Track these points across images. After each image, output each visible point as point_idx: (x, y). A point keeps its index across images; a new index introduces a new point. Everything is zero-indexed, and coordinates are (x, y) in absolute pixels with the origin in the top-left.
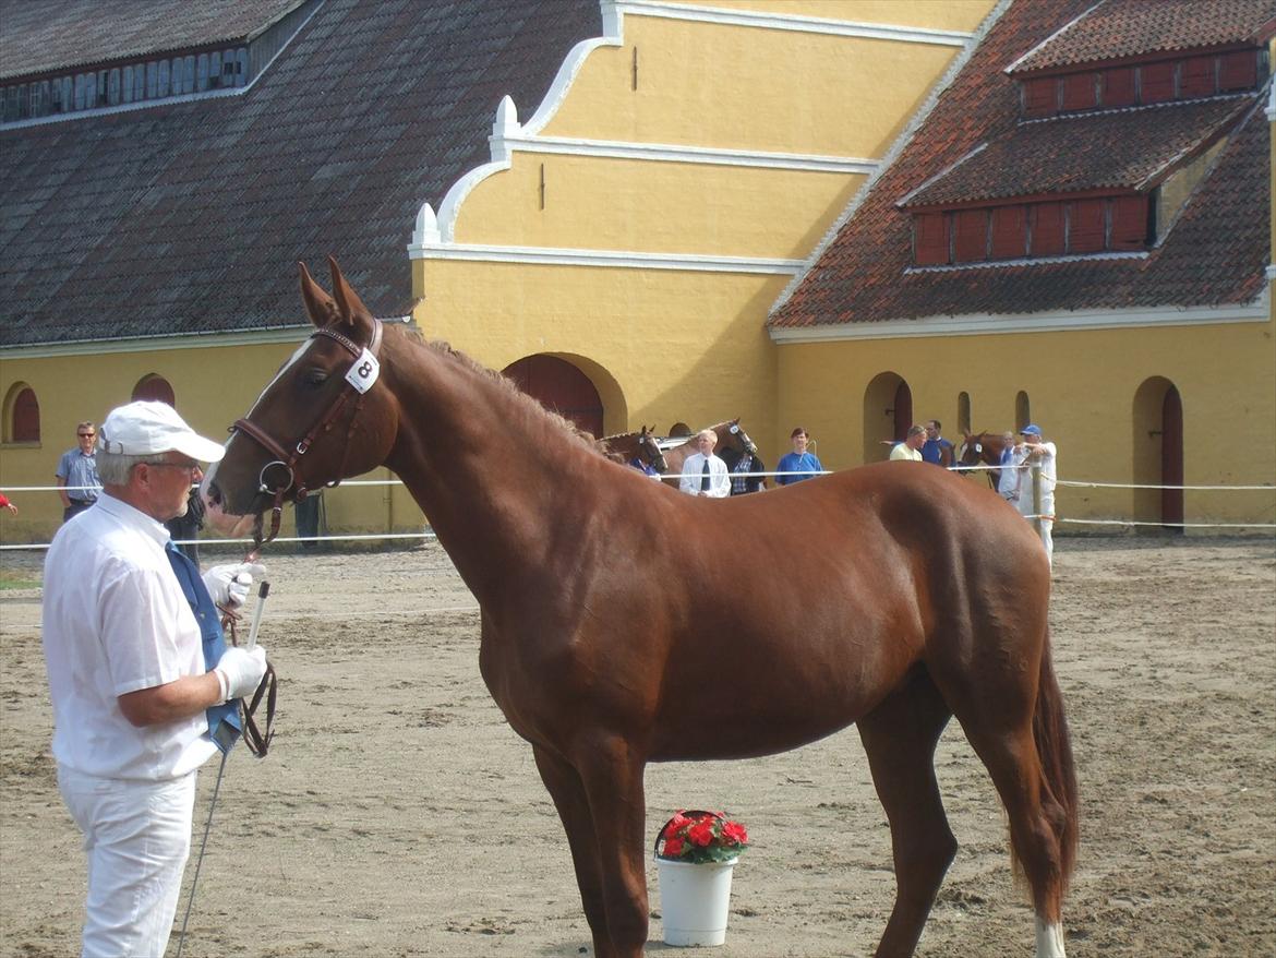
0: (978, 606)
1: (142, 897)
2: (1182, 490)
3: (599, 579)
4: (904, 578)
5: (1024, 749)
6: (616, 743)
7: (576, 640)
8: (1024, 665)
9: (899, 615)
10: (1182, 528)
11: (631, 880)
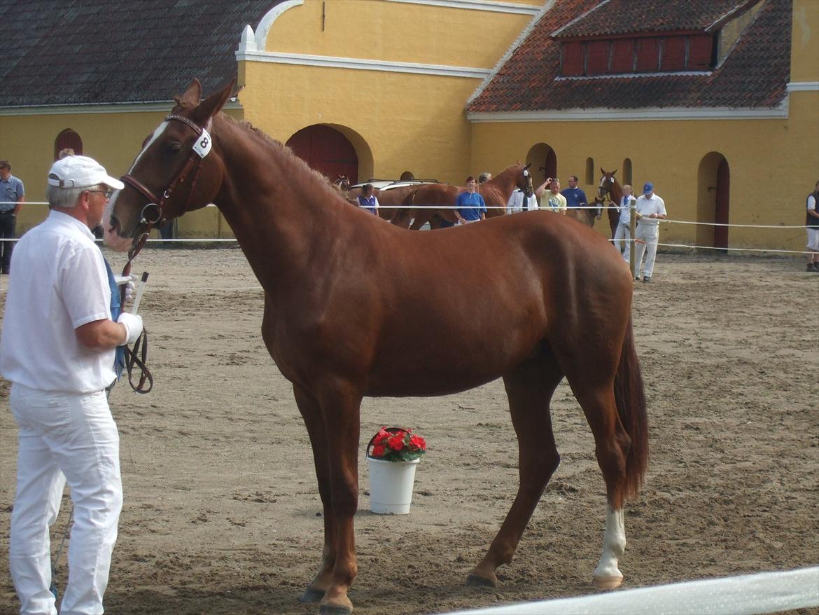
0: (584, 305)
2: (727, 227)
3: (338, 279)
4: (536, 287)
5: (608, 400)
6: (341, 383)
7: (322, 318)
8: (611, 345)
9: (532, 310)
10: (727, 250)
11: (349, 474)
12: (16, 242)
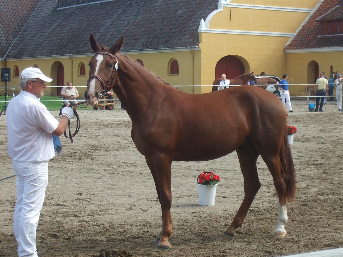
0: (264, 123)
1: (37, 194)
3: (159, 115)
4: (243, 117)
5: (276, 161)
6: (162, 155)
7: (153, 130)
8: (276, 139)
9: (241, 125)
11: (167, 192)
12: (9, 102)
